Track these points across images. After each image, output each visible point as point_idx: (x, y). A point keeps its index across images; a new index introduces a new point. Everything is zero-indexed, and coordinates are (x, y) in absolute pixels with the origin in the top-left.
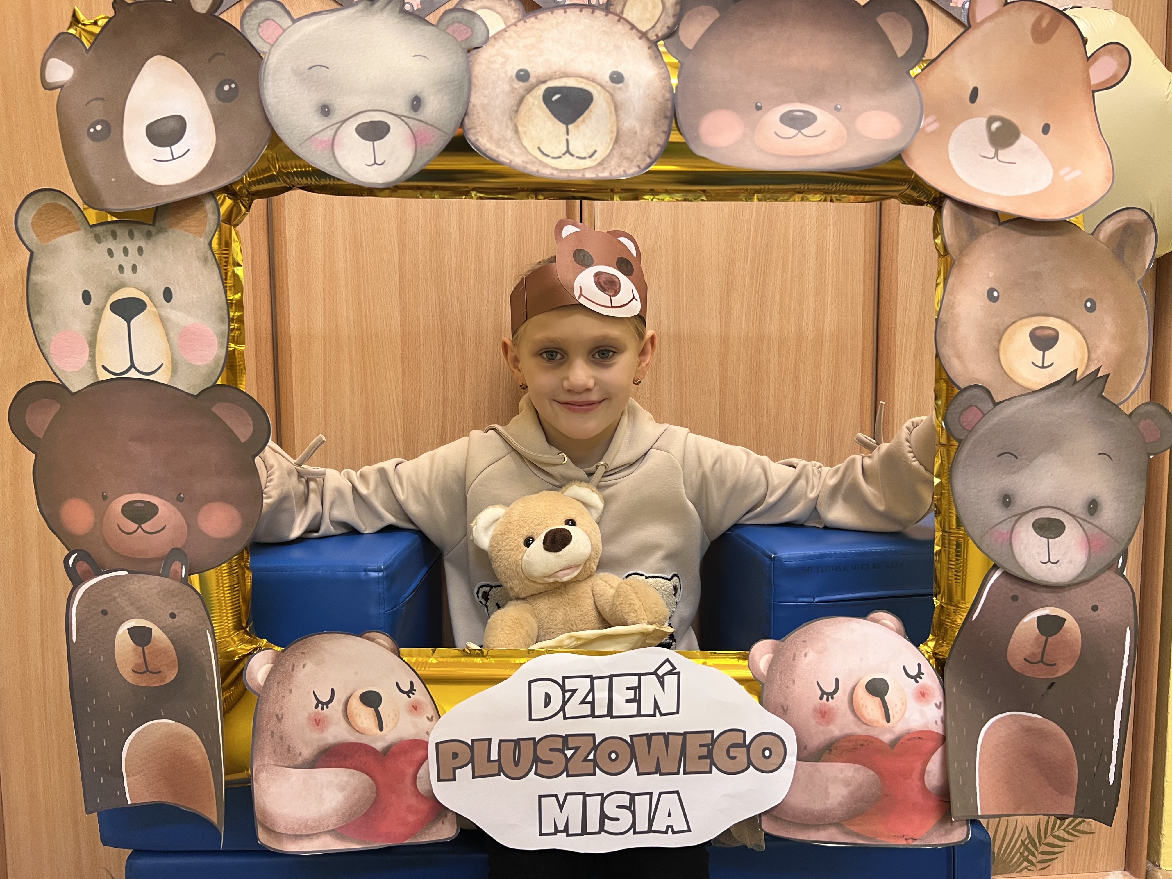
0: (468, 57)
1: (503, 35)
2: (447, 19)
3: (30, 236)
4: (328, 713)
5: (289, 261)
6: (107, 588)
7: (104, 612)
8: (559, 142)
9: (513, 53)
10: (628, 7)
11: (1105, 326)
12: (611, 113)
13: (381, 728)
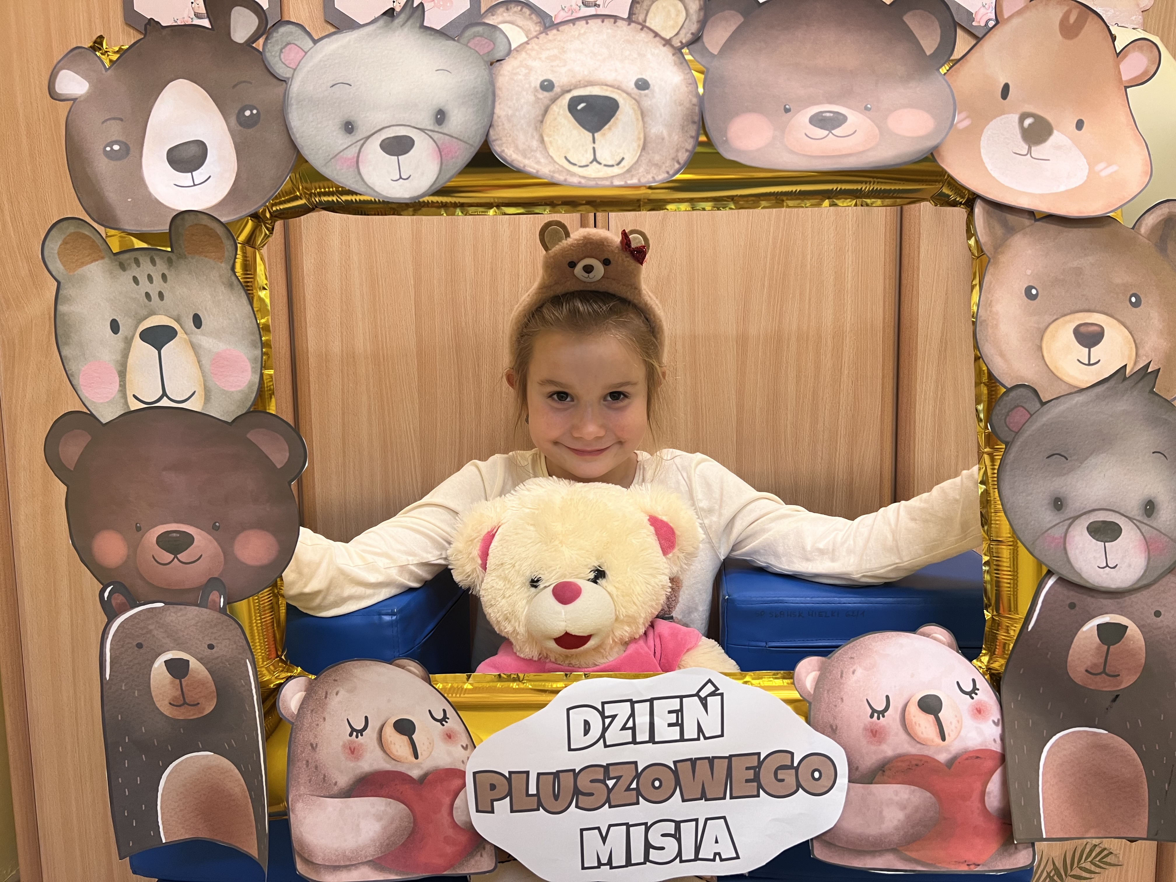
0: (490, 70)
1: (525, 47)
2: (469, 33)
3: (57, 266)
4: (362, 741)
6: (142, 620)
7: (140, 646)
8: (586, 151)
9: (536, 64)
10: (650, 15)
11: (1152, 321)
12: (637, 119)
13: (416, 757)
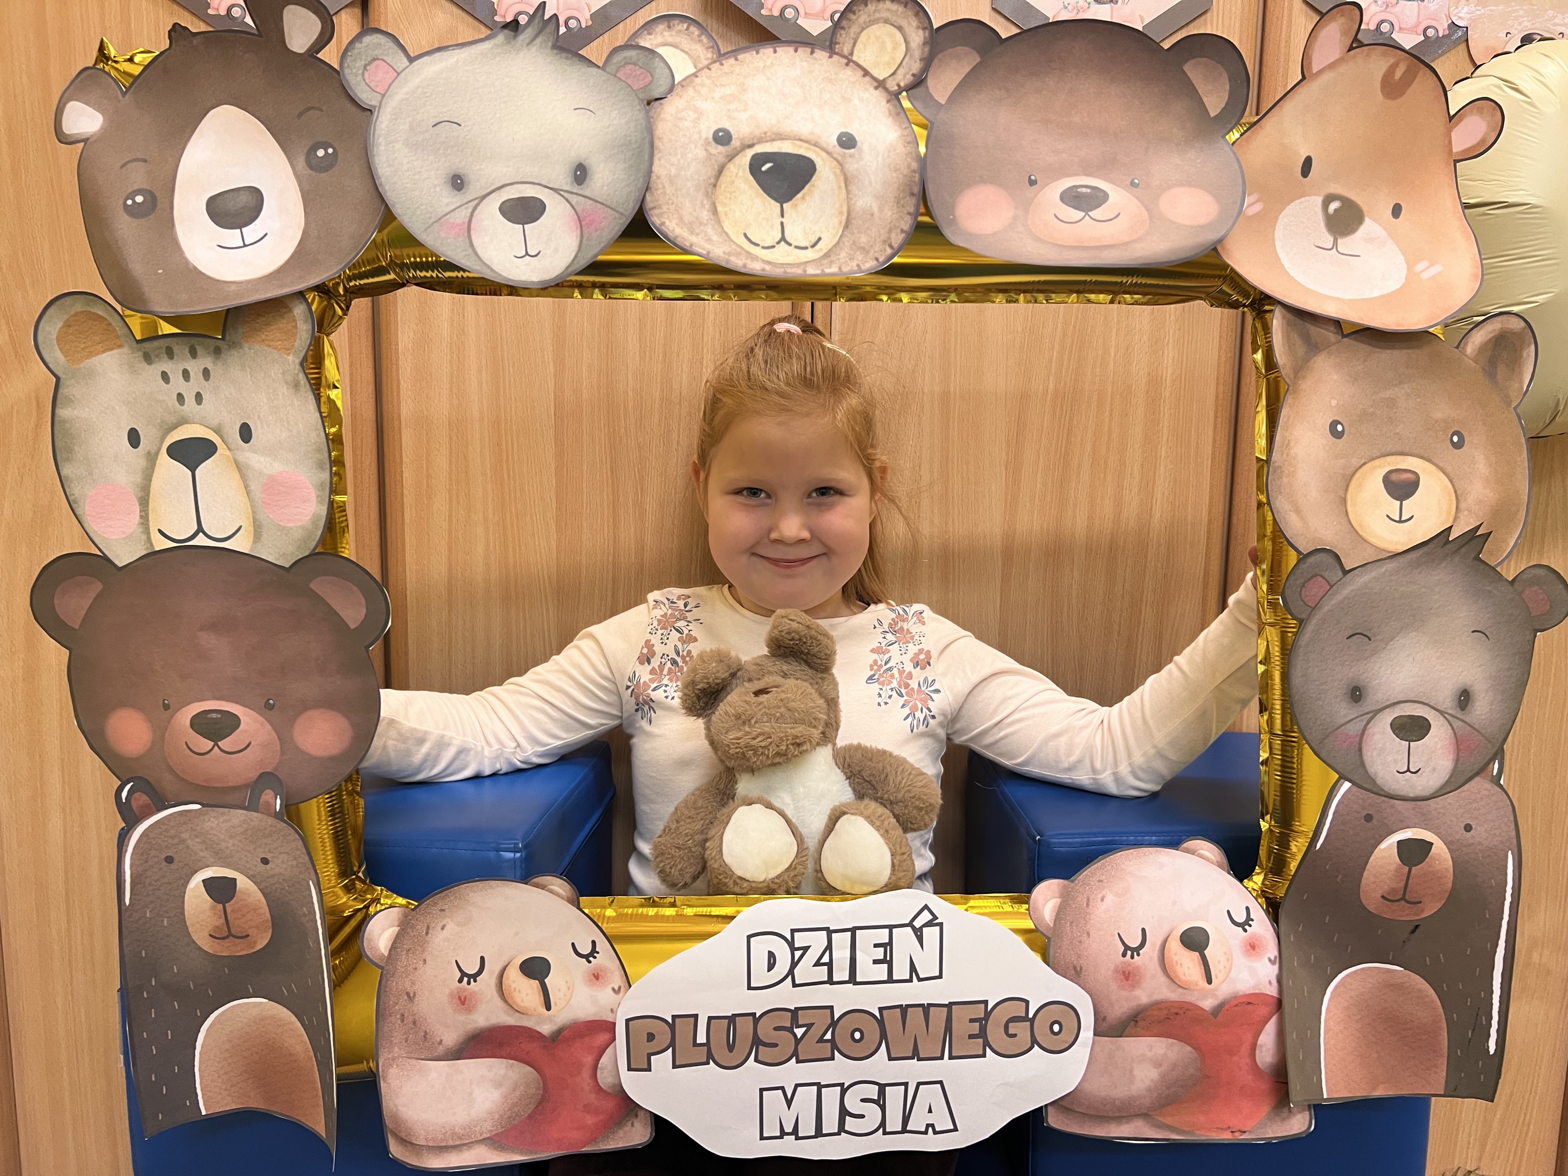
0: (647, 112)
1: (692, 81)
2: (618, 58)
3: (56, 356)
4: (476, 989)
5: (402, 382)
6: (173, 827)
7: (169, 860)
8: (772, 227)
9: (708, 106)
10: (859, 45)
11: (1476, 466)
12: (840, 187)
13: (548, 1007)
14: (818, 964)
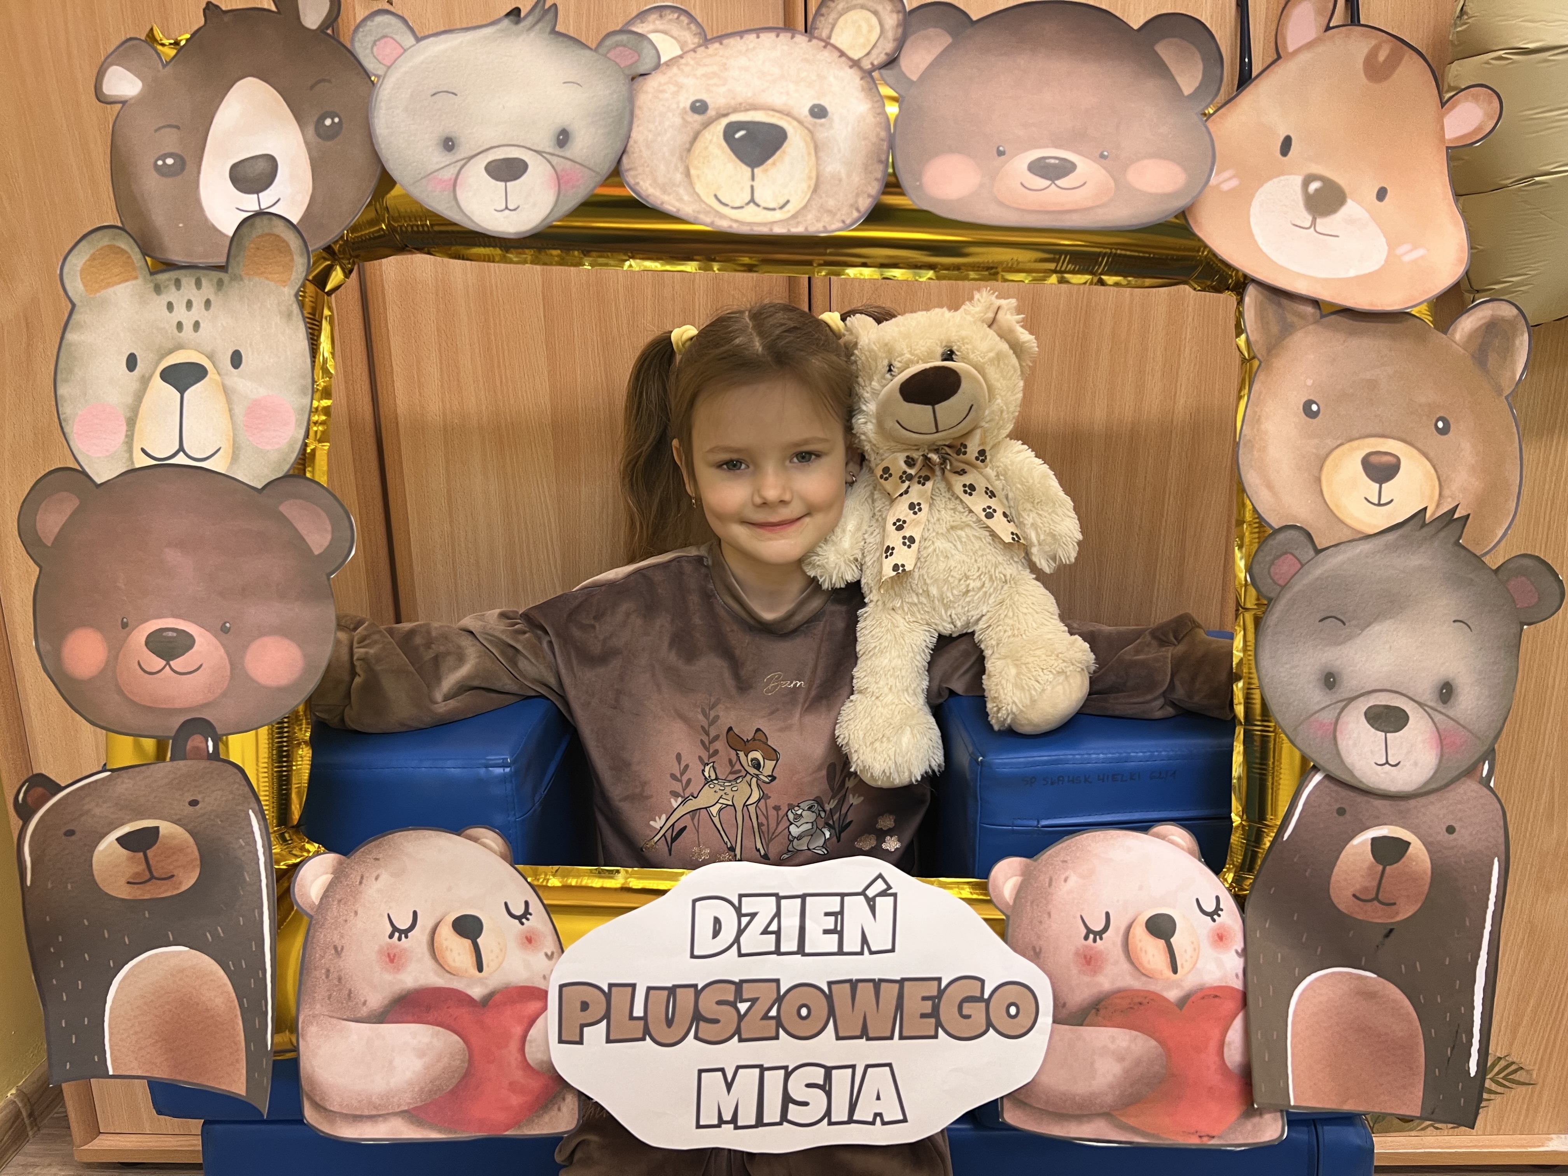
0: (632, 85)
4: (406, 946)
8: (742, 188)
9: (688, 81)
10: (837, 30)
11: (1463, 455)
12: (809, 154)
13: (480, 969)
14: (765, 932)
